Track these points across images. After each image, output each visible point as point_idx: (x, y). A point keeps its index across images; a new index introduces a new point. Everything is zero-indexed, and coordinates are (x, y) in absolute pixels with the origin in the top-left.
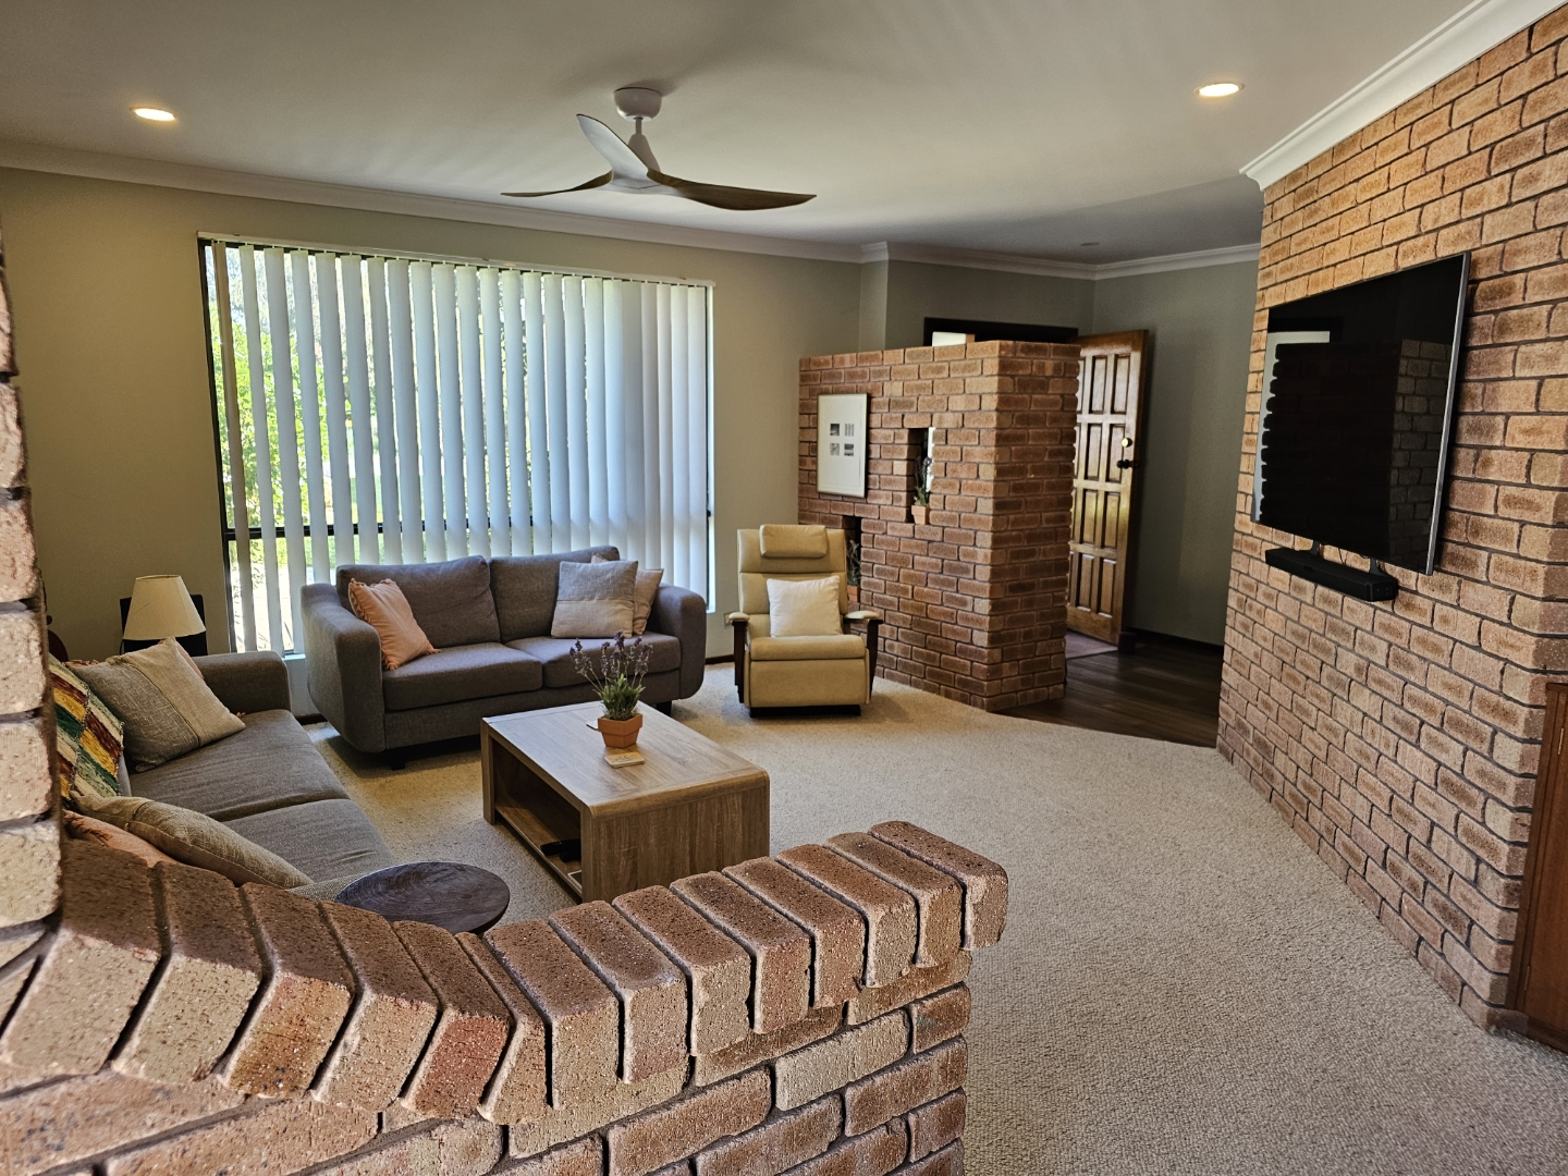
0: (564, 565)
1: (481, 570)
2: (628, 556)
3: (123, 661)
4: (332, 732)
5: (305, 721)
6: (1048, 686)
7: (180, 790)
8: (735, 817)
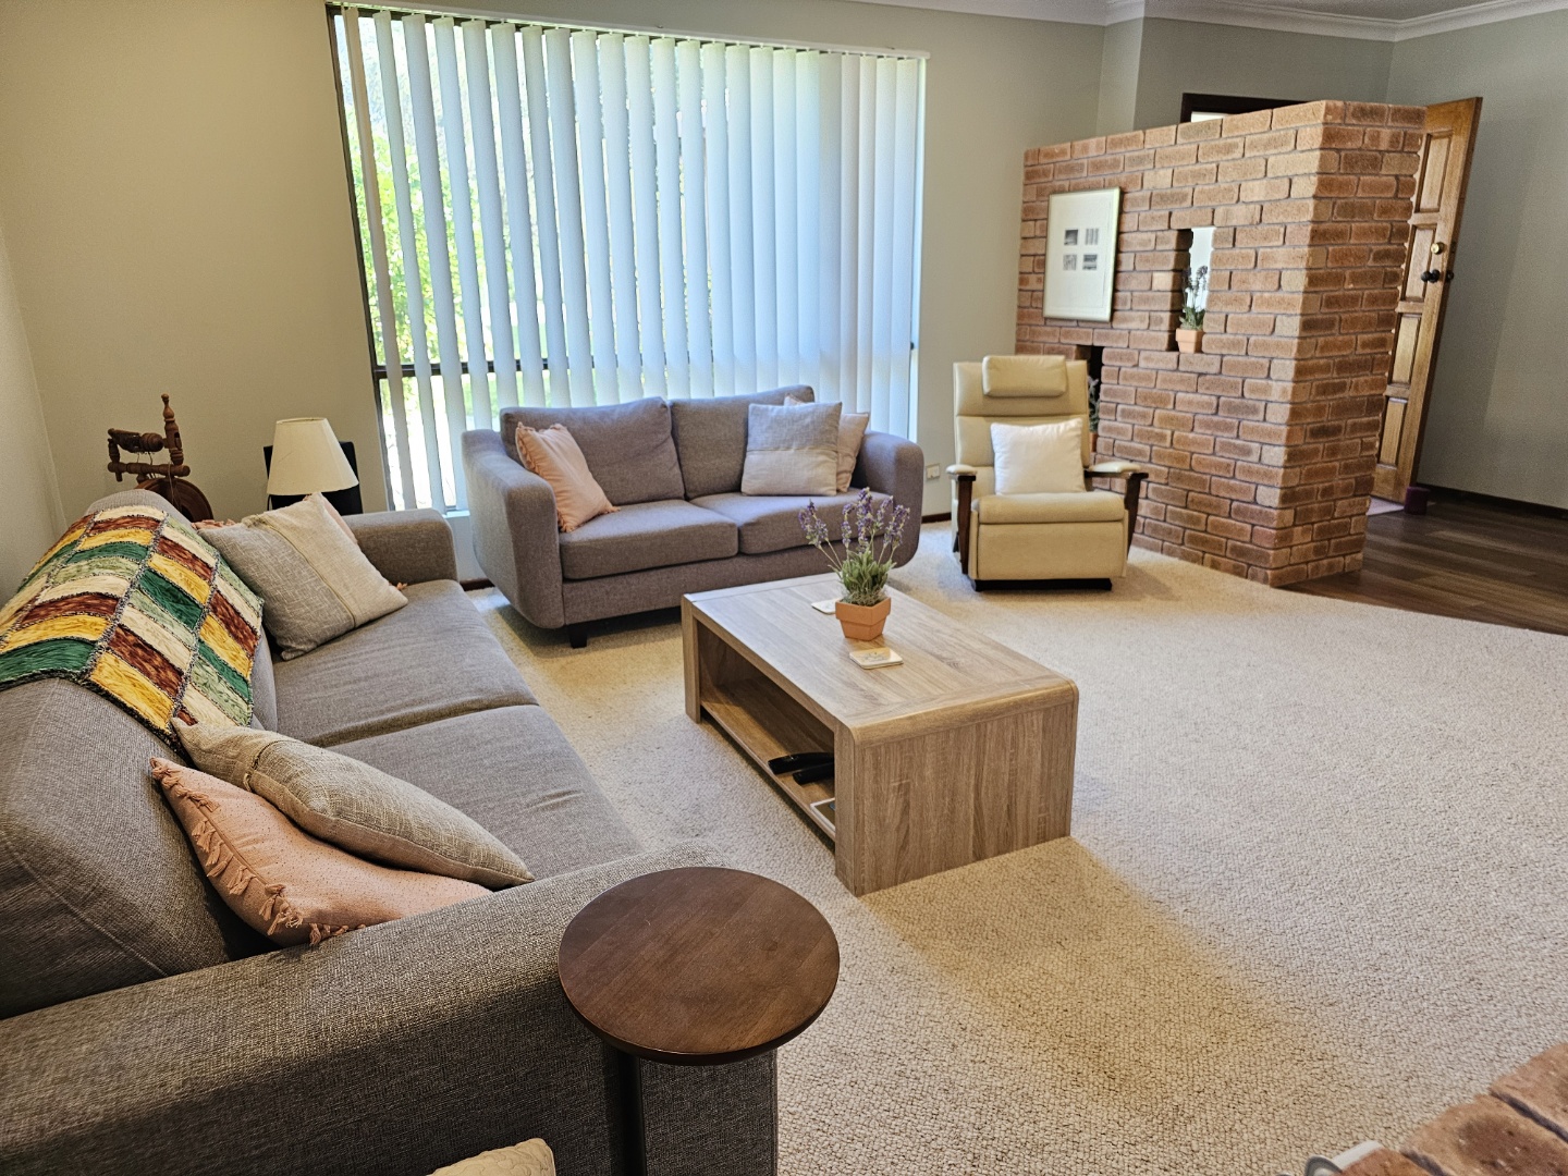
0: (754, 408)
1: (661, 414)
2: (823, 398)
3: (261, 521)
4: (503, 601)
5: (469, 586)
6: (1344, 556)
7: (332, 686)
8: (1032, 743)
